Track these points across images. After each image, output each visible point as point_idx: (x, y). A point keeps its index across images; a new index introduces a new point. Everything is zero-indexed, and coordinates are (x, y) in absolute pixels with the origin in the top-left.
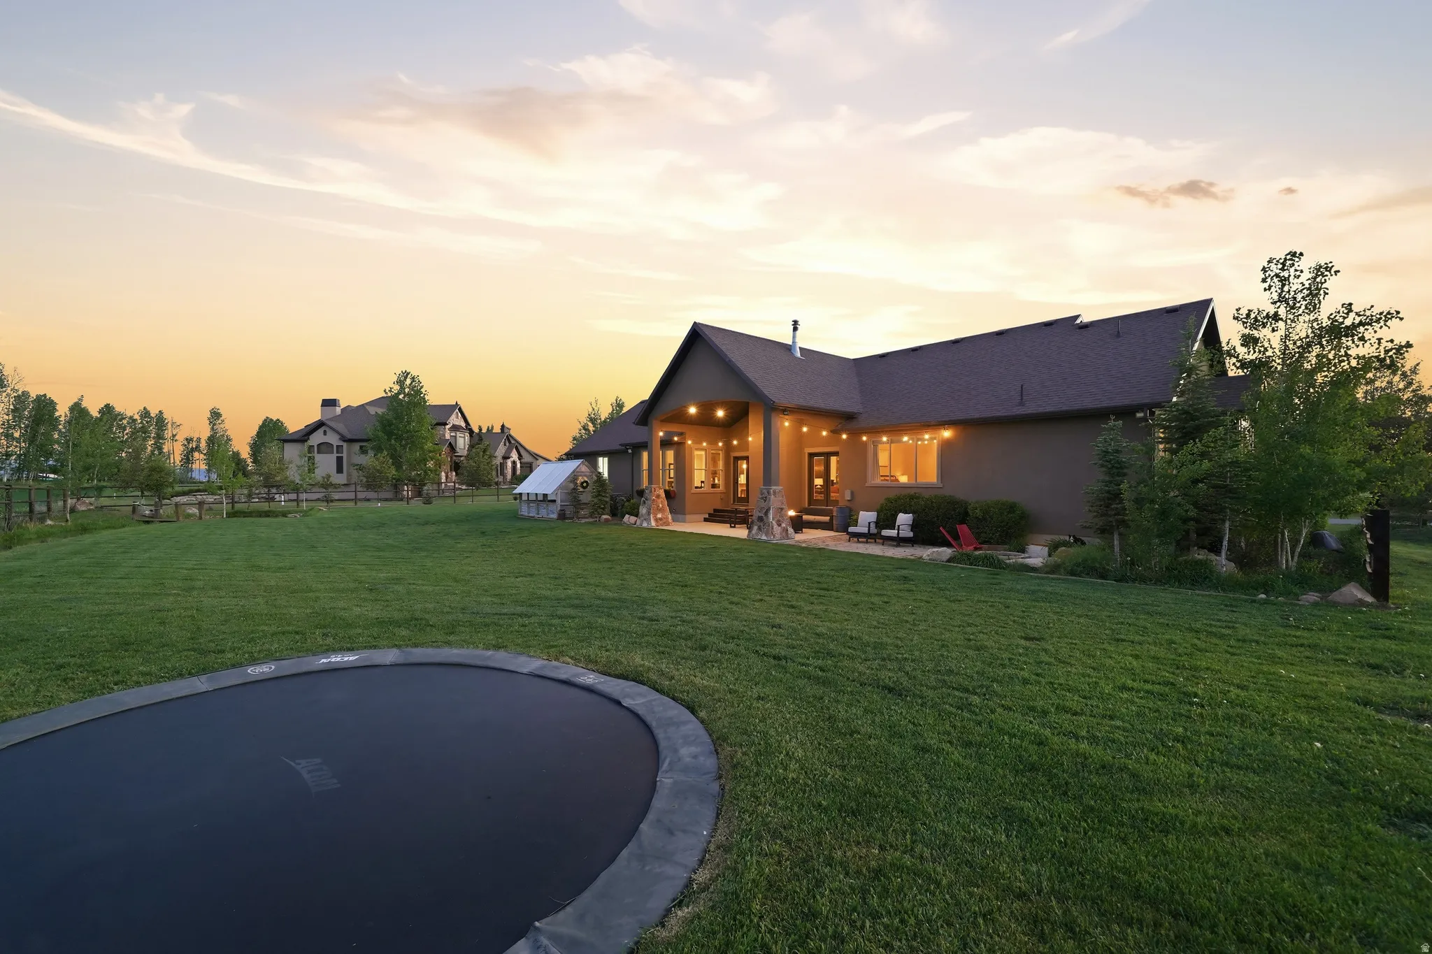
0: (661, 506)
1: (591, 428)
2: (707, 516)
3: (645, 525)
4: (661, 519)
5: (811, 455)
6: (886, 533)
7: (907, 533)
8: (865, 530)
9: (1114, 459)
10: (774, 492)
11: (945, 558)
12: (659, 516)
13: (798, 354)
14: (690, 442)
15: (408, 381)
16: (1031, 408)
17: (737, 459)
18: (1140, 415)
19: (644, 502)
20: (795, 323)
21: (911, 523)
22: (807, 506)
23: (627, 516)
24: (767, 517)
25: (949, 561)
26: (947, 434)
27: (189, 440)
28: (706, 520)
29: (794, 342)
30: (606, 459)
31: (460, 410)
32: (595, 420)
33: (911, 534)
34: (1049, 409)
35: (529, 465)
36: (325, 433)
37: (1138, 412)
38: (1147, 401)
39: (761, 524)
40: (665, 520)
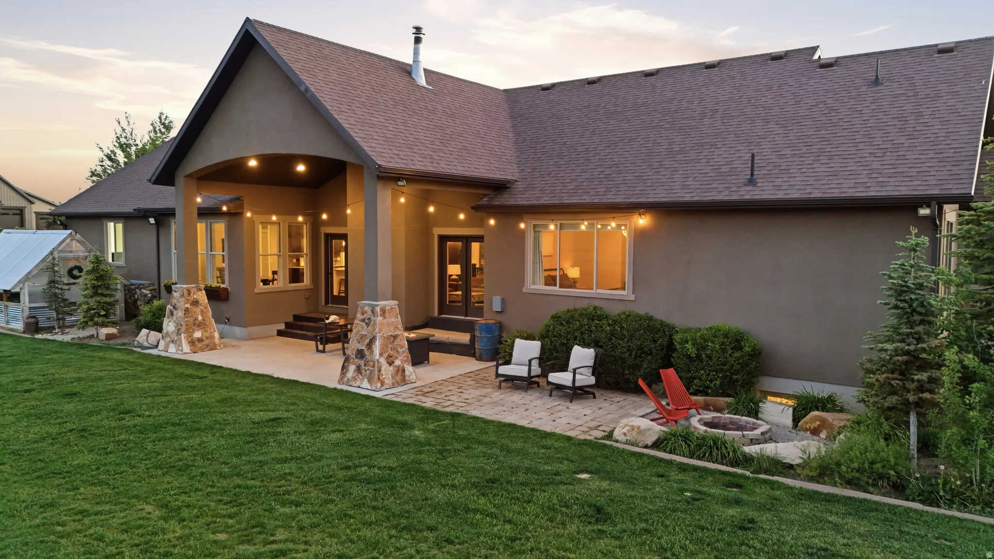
0: (200, 318)
1: (121, 157)
2: (282, 327)
3: (172, 349)
4: (200, 340)
5: (443, 239)
6: (556, 377)
7: (586, 379)
8: (523, 371)
9: (917, 299)
10: (383, 311)
11: (651, 439)
12: (198, 334)
13: (422, 81)
14: (249, 215)
16: (765, 192)
17: (330, 237)
18: (924, 212)
19: (172, 314)
20: (418, 30)
21: (592, 363)
22: (436, 314)
23: (144, 331)
24: (372, 352)
25: (656, 445)
26: (643, 221)
28: (280, 333)
29: (416, 61)
30: (120, 226)
32: (129, 146)
33: (593, 382)
34: (794, 194)
35: (18, 212)
37: (921, 207)
38: (937, 192)
39: (362, 363)
40: (207, 342)
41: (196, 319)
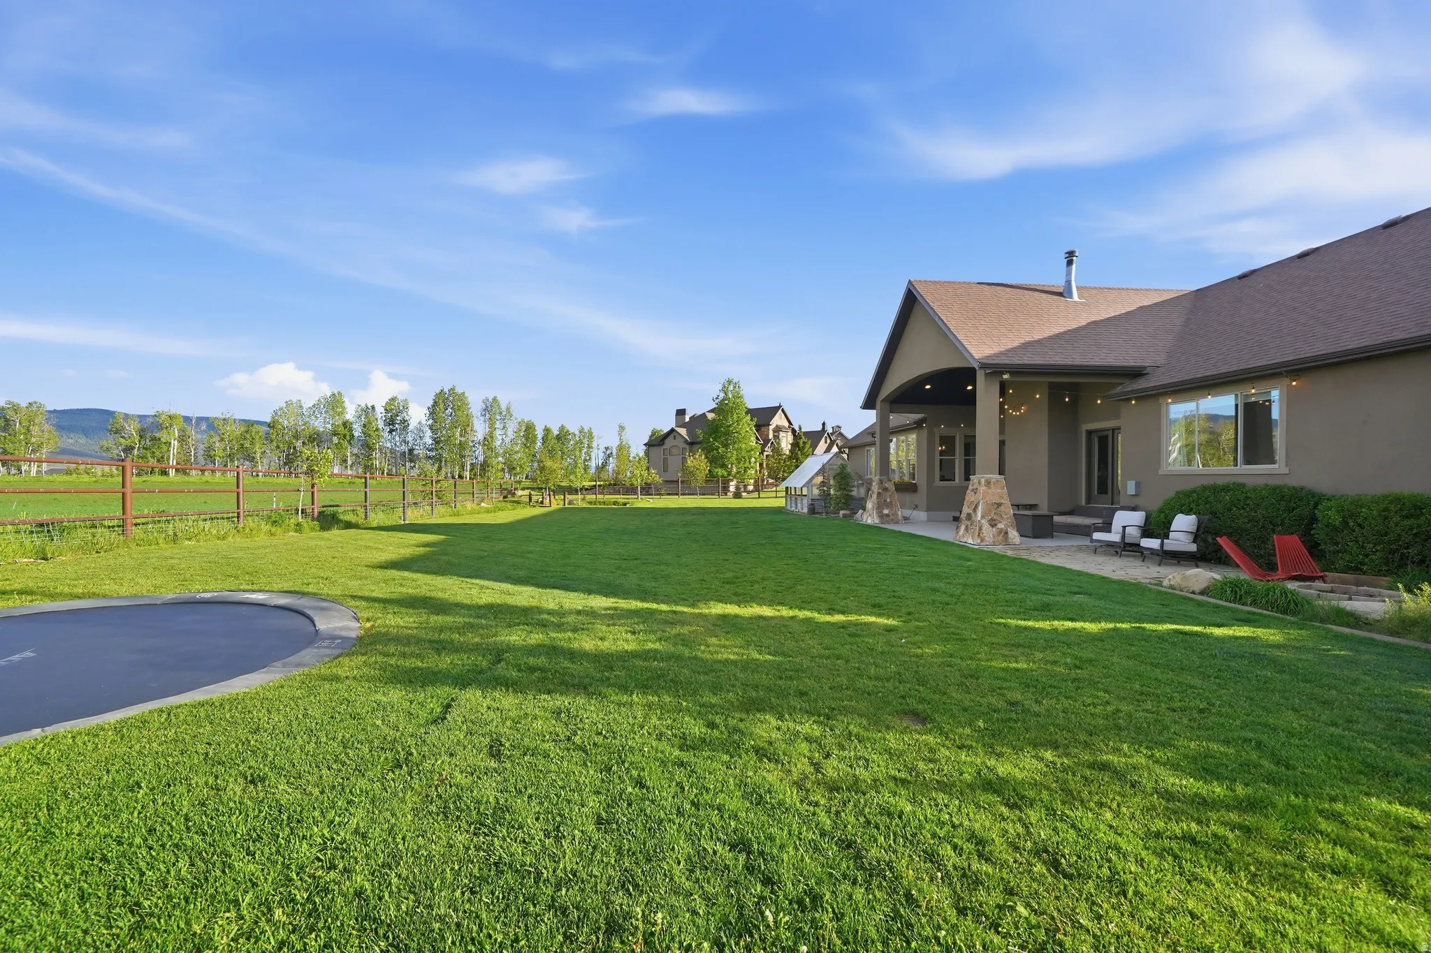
0: (888, 500)
3: (869, 521)
4: (887, 515)
5: (1091, 434)
6: (1153, 544)
7: (1186, 545)
8: (1117, 538)
10: (988, 483)
11: (1198, 587)
12: (886, 511)
13: (1075, 297)
15: (731, 388)
20: (1071, 254)
21: (1193, 529)
22: (1083, 503)
24: (976, 515)
25: (1202, 593)
27: (607, 449)
31: (783, 410)
33: (1193, 548)
36: (675, 438)
39: (969, 523)
40: (892, 517)
41: (885, 501)
